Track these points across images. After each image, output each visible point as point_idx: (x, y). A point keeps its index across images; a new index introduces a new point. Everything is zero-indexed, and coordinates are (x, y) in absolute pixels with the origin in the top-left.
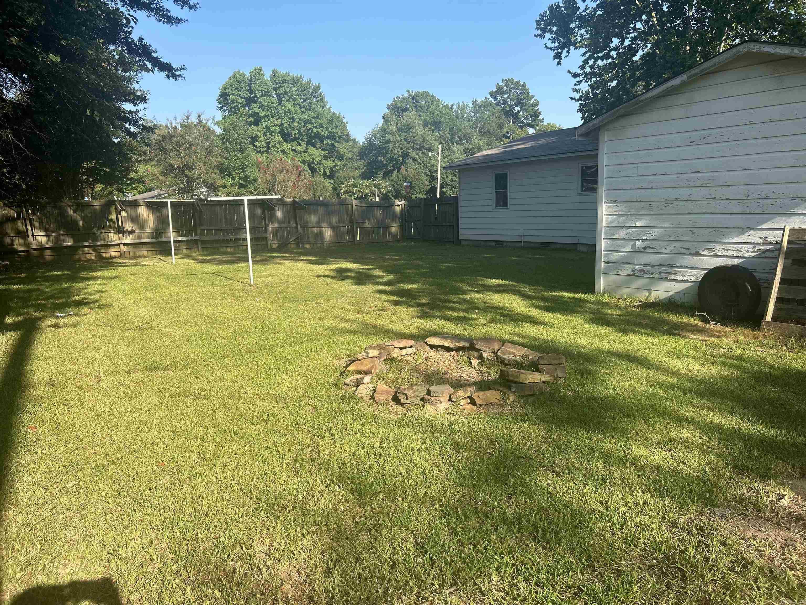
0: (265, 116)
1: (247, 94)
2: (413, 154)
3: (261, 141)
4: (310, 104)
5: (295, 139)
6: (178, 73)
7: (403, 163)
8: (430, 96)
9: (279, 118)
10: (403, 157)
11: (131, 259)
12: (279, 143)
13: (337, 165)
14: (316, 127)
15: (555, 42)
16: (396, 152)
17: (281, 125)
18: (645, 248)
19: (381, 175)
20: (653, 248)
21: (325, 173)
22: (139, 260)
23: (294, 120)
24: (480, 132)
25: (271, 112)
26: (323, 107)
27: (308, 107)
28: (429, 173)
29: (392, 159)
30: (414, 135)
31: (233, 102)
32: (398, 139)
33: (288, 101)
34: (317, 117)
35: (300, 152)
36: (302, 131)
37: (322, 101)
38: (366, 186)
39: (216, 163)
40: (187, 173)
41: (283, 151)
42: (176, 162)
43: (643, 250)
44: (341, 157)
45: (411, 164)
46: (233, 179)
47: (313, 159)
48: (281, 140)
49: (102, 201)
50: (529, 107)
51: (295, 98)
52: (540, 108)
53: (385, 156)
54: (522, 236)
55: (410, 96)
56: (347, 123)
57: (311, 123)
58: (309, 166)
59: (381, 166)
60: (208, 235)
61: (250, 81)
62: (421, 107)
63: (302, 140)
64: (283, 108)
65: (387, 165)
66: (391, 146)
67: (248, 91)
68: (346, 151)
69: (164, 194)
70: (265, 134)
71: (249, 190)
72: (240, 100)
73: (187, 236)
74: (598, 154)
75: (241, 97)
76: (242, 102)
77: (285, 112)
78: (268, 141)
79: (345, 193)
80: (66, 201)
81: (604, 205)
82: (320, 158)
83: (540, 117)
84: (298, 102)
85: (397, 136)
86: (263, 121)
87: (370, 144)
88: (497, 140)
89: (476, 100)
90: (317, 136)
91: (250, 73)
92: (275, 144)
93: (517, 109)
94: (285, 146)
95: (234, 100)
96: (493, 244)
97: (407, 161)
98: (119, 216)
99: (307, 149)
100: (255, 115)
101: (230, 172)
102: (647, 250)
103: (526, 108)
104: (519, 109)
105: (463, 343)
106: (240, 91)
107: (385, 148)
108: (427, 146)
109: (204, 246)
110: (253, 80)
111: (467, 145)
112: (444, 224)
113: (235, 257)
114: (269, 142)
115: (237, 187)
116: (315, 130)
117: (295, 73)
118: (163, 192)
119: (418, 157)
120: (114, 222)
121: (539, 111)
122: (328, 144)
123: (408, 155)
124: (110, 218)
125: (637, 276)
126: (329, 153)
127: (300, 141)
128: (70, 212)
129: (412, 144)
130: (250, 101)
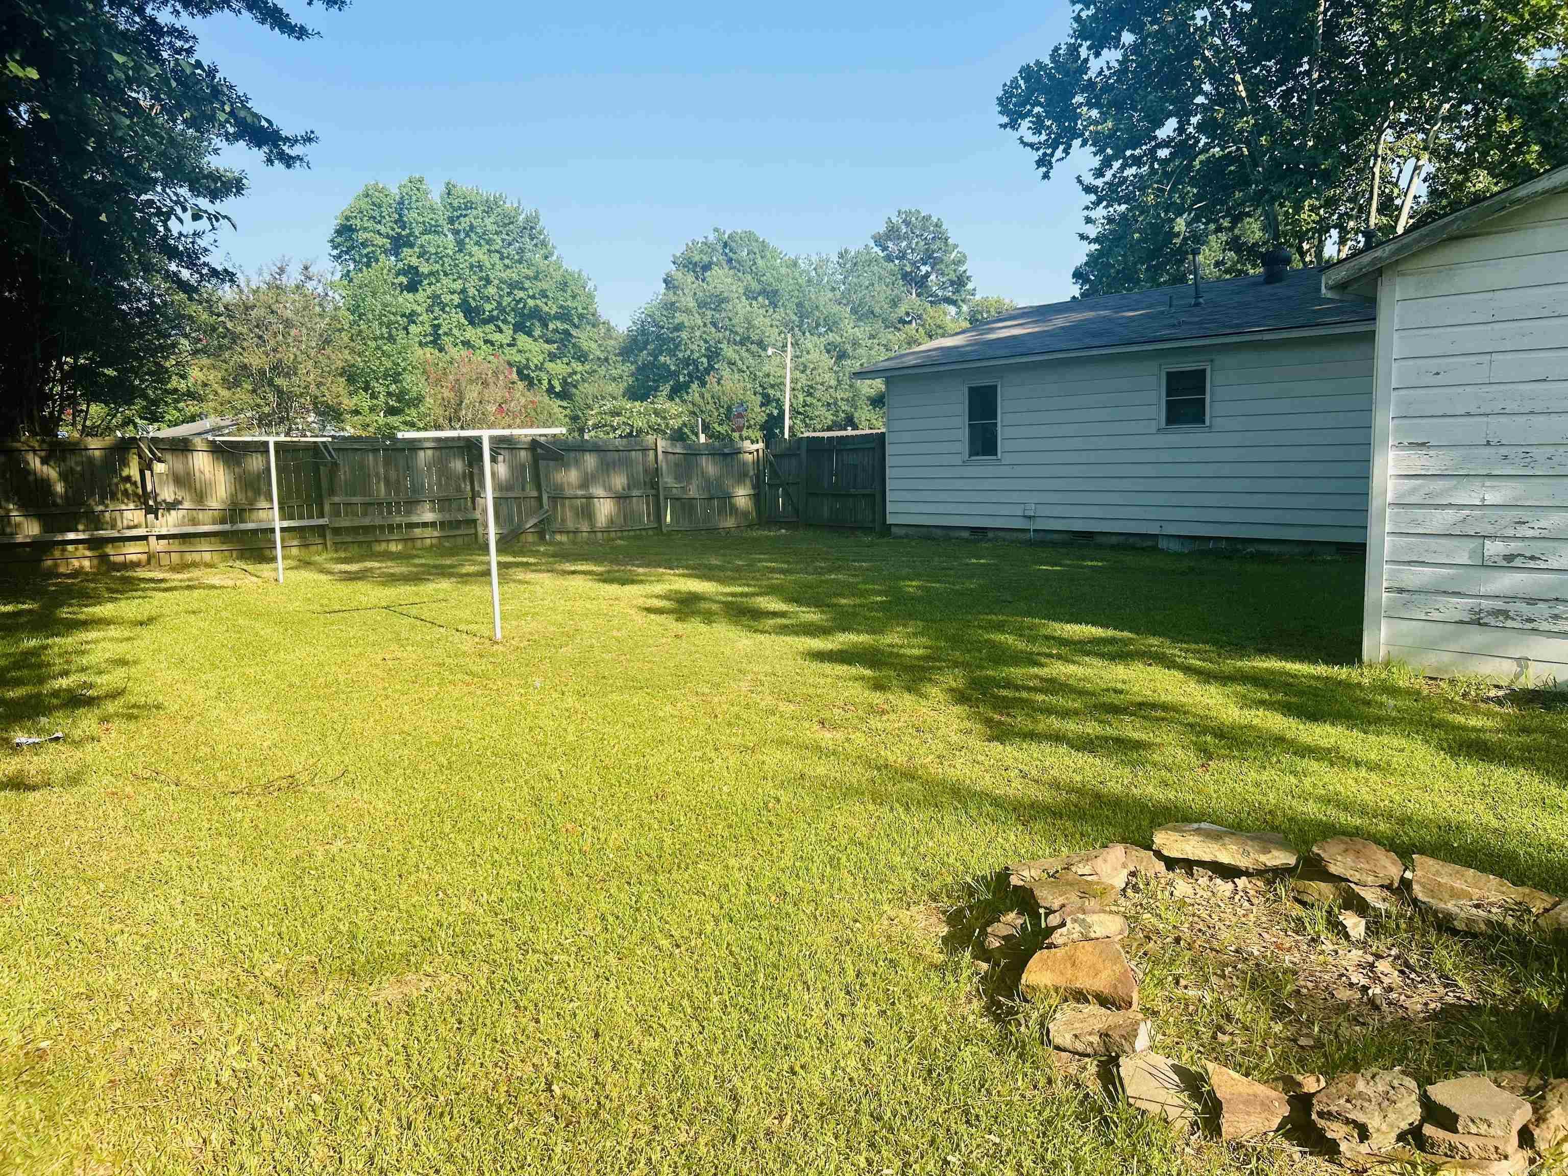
0: (432, 273)
1: (393, 229)
2: (729, 352)
3: (422, 323)
4: (521, 251)
5: (491, 320)
6: (292, 152)
7: (710, 369)
8: (757, 241)
9: (459, 278)
10: (709, 358)
11: (174, 569)
12: (460, 326)
13: (575, 373)
14: (533, 297)
15: (1041, 133)
16: (695, 347)
17: (463, 291)
18: (1509, 558)
19: (664, 393)
20: (1532, 558)
21: (551, 390)
22: (195, 573)
23: (488, 281)
24: (854, 311)
25: (443, 265)
26: (546, 258)
27: (516, 257)
28: (759, 389)
29: (687, 362)
30: (730, 315)
31: (364, 245)
32: (700, 322)
33: (477, 243)
34: (536, 278)
35: (502, 346)
36: (504, 304)
37: (544, 244)
38: (640, 413)
39: (340, 364)
40: (278, 381)
41: (467, 344)
42: (256, 360)
43: (1505, 564)
44: (582, 357)
45: (726, 373)
46: (374, 396)
47: (528, 360)
48: (463, 320)
49: (108, 441)
50: (947, 266)
51: (490, 239)
52: (968, 267)
53: (672, 353)
54: (1030, 517)
55: (719, 240)
56: (595, 290)
57: (523, 289)
58: (519, 372)
59: (666, 374)
60: (346, 515)
61: (401, 203)
62: (739, 263)
63: (505, 321)
64: (467, 258)
65: (676, 374)
66: (684, 335)
67: (396, 222)
68: (594, 346)
69: (227, 427)
70: (430, 310)
71: (408, 419)
72: (380, 241)
73: (301, 517)
74: (1374, 332)
75: (380, 234)
76: (383, 246)
77: (471, 267)
78: (436, 322)
79: (596, 427)
80: (23, 439)
81: (1392, 454)
82: (541, 358)
83: (970, 286)
84: (497, 247)
85: (697, 315)
86: (426, 282)
87: (643, 332)
88: (887, 327)
89: (846, 251)
90: (536, 314)
91: (399, 188)
92: (451, 329)
93: (924, 269)
94: (471, 333)
95: (366, 240)
96: (965, 534)
97: (716, 366)
98: (148, 473)
99: (514, 339)
100: (412, 271)
101: (367, 383)
102: (1518, 562)
103: (943, 266)
104: (929, 269)
105: (1275, 853)
106: (380, 222)
107: (673, 339)
108: (757, 337)
109: (338, 539)
110: (406, 202)
111: (831, 336)
112: (852, 491)
113: (416, 566)
114: (438, 326)
115: (382, 414)
116: (531, 302)
117: (488, 190)
118: (228, 422)
119: (737, 357)
120: (135, 483)
121: (968, 274)
122: (556, 331)
123: (718, 355)
124: (125, 473)
125: (1486, 625)
126: (558, 348)
127: (500, 323)
128: (35, 463)
129: (728, 333)
130: (399, 243)
